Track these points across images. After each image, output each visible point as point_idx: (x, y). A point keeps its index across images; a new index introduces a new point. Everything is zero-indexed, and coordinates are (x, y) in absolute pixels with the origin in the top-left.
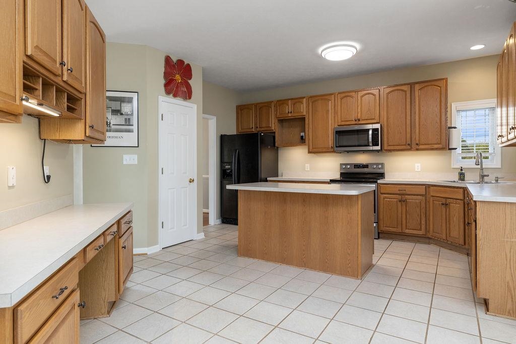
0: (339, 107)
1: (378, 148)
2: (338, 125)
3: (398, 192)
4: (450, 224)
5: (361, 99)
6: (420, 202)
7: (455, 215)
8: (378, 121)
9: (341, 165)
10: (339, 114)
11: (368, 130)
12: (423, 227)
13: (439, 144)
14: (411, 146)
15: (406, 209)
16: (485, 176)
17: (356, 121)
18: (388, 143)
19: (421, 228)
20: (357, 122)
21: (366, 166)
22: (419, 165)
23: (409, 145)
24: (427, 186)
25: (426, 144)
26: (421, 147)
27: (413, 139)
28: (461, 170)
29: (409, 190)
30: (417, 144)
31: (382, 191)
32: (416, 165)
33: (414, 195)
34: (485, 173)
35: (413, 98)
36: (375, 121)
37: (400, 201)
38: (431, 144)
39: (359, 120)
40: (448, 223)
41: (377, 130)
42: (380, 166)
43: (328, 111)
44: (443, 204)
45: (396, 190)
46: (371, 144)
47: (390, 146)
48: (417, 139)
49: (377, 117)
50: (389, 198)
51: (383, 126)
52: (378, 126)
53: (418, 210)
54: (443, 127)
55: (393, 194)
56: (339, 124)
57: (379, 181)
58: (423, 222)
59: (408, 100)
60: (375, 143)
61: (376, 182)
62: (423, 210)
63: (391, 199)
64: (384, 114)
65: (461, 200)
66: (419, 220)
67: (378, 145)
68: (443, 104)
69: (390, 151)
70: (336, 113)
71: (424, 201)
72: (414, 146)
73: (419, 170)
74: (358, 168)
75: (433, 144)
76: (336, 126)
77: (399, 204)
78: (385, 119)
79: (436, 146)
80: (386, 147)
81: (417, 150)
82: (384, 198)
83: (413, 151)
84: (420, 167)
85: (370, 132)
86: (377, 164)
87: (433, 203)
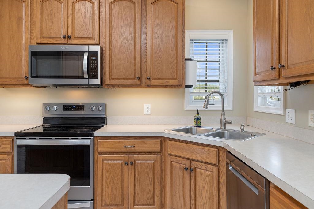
0: (39, 16)
1: (97, 81)
2: (38, 44)
3: (124, 150)
4: (195, 200)
5: (73, 7)
6: (154, 163)
7: (204, 187)
8: (97, 42)
9: (45, 105)
10: (39, 25)
11: (82, 54)
12: (157, 199)
13: (174, 79)
14: (141, 82)
15: (135, 175)
16: (228, 123)
17: (65, 38)
18: (110, 75)
19: (154, 202)
20: (66, 41)
21: (81, 108)
22: (149, 106)
23: (138, 79)
24: (163, 139)
25: (159, 79)
26: (153, 82)
27: (143, 71)
28: (198, 114)
29: (139, 146)
30: (149, 78)
31: (101, 150)
32: (146, 106)
33: (146, 153)
34: (228, 118)
35: (143, 15)
36: (93, 42)
37: (127, 164)
38: (166, 79)
39: (70, 38)
40: (193, 198)
41: (95, 54)
42: (100, 108)
43: (20, 19)
44: (186, 169)
45: (120, 146)
46: (86, 76)
47: (113, 79)
48: (149, 70)
49: (96, 37)
50: (111, 160)
51: (104, 49)
52: (97, 49)
53: (151, 175)
54: (180, 58)
55: (117, 153)
56: (39, 42)
57: (97, 133)
58: (157, 193)
59: (138, 16)
60: (92, 74)
61: (92, 135)
62: (158, 176)
63: (114, 160)
64: (105, 31)
65: (214, 165)
66: (152, 191)
67: (97, 78)
68: (179, 27)
69: (113, 86)
70: (32, 23)
71: (159, 161)
72: (144, 80)
73: (149, 113)
74: (70, 110)
75: (169, 79)
76: (34, 43)
77: (126, 168)
78: (108, 39)
79: (171, 82)
80: (107, 81)
81: (149, 86)
82: (103, 160)
83: (144, 87)
84: (149, 109)
85: (86, 57)
86: (97, 105)
87: (171, 165)
